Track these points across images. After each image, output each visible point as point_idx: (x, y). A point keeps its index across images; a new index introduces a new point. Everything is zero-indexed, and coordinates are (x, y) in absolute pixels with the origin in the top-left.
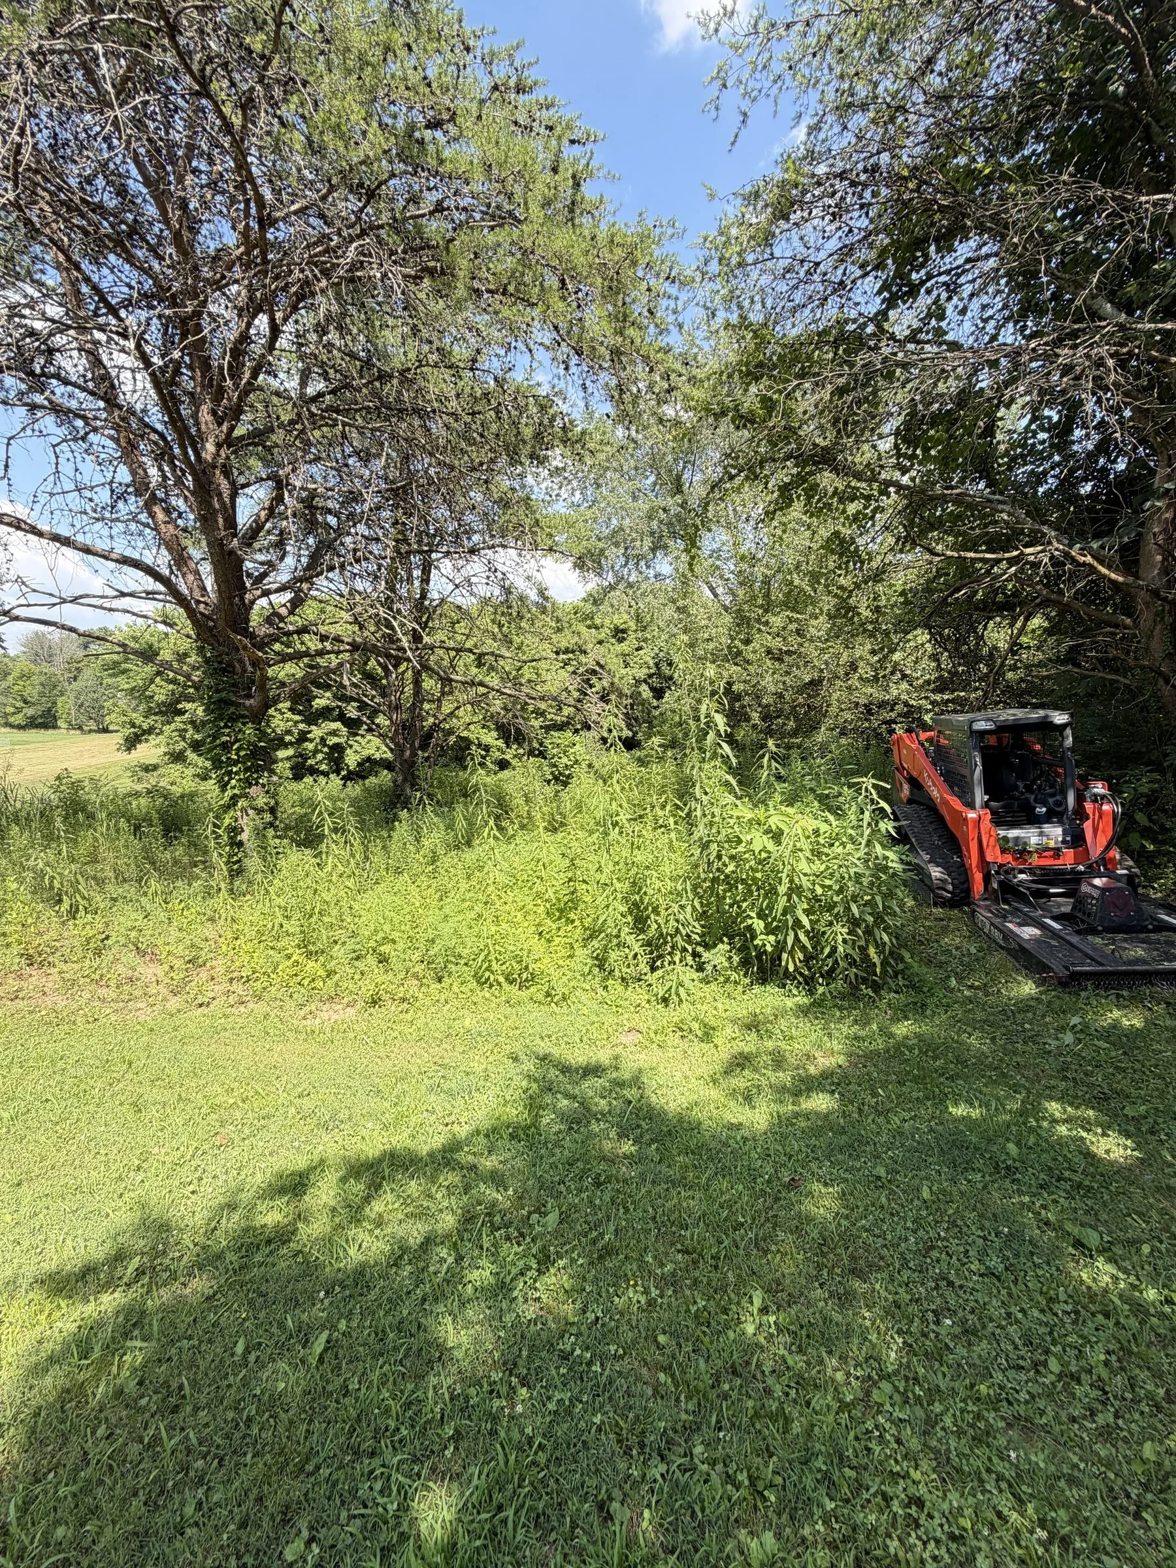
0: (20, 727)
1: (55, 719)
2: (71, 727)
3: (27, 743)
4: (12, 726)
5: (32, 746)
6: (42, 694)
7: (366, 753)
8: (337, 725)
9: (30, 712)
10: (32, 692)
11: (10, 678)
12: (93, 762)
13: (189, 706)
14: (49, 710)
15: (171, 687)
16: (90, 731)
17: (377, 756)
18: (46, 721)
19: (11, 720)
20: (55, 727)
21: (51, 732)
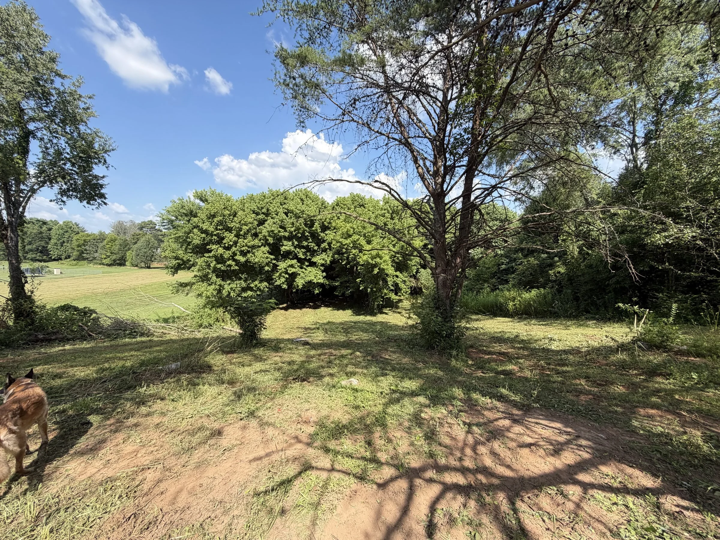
0: (108, 265)
1: (125, 261)
2: (133, 265)
3: (111, 272)
4: (103, 264)
5: (113, 274)
6: (119, 250)
7: (308, 279)
8: (294, 262)
9: (114, 257)
10: (116, 248)
11: (105, 242)
12: (143, 282)
13: (214, 247)
14: (123, 257)
15: (203, 235)
16: (142, 267)
17: (315, 281)
18: (121, 262)
19: (104, 261)
20: (124, 265)
21: (122, 267)
